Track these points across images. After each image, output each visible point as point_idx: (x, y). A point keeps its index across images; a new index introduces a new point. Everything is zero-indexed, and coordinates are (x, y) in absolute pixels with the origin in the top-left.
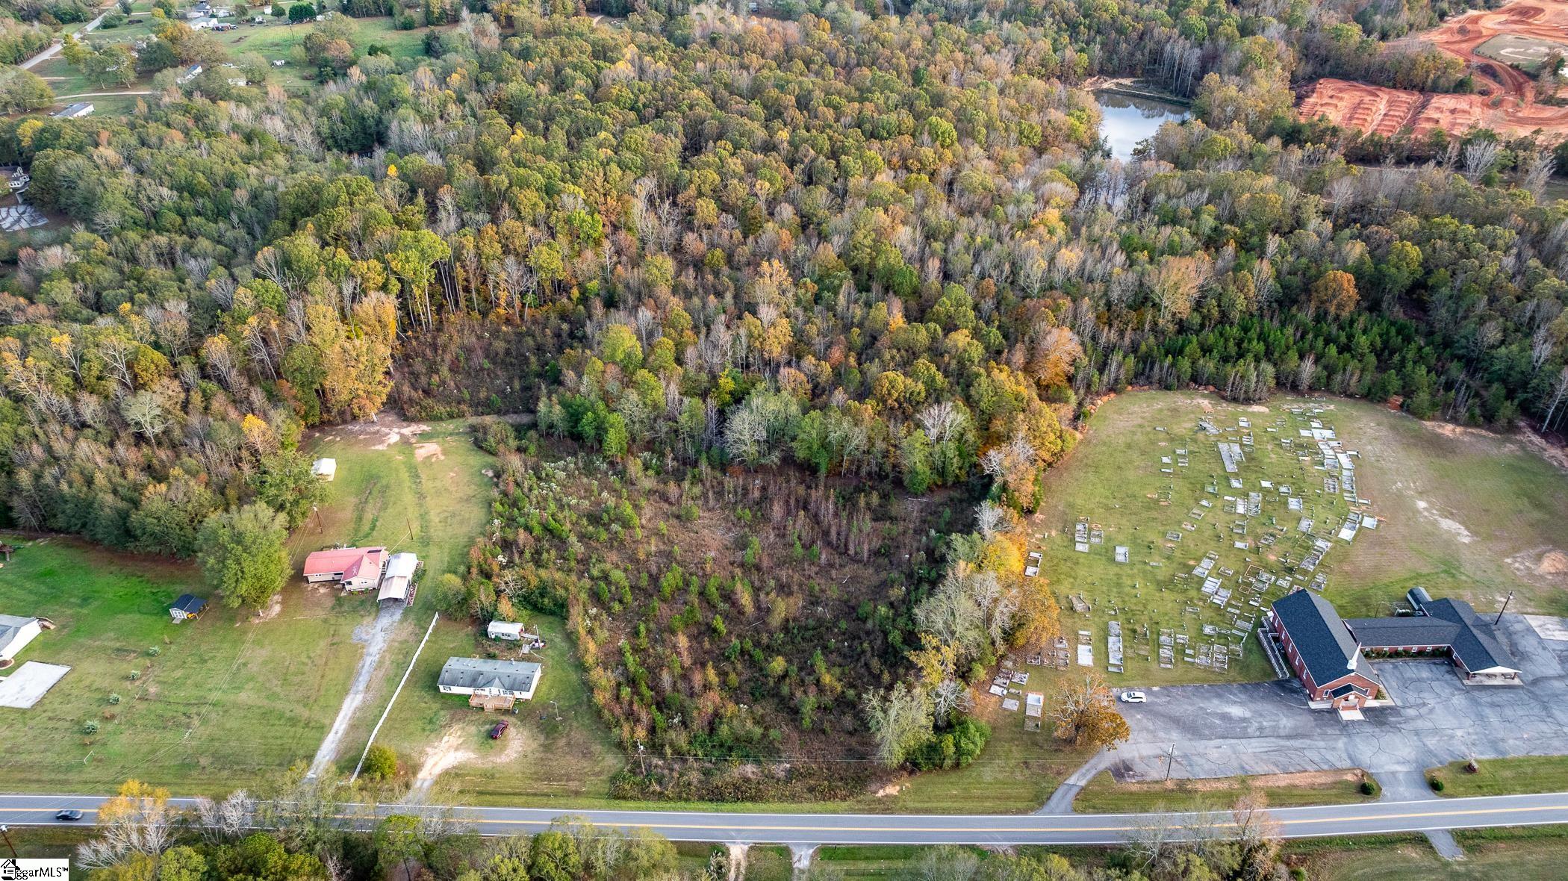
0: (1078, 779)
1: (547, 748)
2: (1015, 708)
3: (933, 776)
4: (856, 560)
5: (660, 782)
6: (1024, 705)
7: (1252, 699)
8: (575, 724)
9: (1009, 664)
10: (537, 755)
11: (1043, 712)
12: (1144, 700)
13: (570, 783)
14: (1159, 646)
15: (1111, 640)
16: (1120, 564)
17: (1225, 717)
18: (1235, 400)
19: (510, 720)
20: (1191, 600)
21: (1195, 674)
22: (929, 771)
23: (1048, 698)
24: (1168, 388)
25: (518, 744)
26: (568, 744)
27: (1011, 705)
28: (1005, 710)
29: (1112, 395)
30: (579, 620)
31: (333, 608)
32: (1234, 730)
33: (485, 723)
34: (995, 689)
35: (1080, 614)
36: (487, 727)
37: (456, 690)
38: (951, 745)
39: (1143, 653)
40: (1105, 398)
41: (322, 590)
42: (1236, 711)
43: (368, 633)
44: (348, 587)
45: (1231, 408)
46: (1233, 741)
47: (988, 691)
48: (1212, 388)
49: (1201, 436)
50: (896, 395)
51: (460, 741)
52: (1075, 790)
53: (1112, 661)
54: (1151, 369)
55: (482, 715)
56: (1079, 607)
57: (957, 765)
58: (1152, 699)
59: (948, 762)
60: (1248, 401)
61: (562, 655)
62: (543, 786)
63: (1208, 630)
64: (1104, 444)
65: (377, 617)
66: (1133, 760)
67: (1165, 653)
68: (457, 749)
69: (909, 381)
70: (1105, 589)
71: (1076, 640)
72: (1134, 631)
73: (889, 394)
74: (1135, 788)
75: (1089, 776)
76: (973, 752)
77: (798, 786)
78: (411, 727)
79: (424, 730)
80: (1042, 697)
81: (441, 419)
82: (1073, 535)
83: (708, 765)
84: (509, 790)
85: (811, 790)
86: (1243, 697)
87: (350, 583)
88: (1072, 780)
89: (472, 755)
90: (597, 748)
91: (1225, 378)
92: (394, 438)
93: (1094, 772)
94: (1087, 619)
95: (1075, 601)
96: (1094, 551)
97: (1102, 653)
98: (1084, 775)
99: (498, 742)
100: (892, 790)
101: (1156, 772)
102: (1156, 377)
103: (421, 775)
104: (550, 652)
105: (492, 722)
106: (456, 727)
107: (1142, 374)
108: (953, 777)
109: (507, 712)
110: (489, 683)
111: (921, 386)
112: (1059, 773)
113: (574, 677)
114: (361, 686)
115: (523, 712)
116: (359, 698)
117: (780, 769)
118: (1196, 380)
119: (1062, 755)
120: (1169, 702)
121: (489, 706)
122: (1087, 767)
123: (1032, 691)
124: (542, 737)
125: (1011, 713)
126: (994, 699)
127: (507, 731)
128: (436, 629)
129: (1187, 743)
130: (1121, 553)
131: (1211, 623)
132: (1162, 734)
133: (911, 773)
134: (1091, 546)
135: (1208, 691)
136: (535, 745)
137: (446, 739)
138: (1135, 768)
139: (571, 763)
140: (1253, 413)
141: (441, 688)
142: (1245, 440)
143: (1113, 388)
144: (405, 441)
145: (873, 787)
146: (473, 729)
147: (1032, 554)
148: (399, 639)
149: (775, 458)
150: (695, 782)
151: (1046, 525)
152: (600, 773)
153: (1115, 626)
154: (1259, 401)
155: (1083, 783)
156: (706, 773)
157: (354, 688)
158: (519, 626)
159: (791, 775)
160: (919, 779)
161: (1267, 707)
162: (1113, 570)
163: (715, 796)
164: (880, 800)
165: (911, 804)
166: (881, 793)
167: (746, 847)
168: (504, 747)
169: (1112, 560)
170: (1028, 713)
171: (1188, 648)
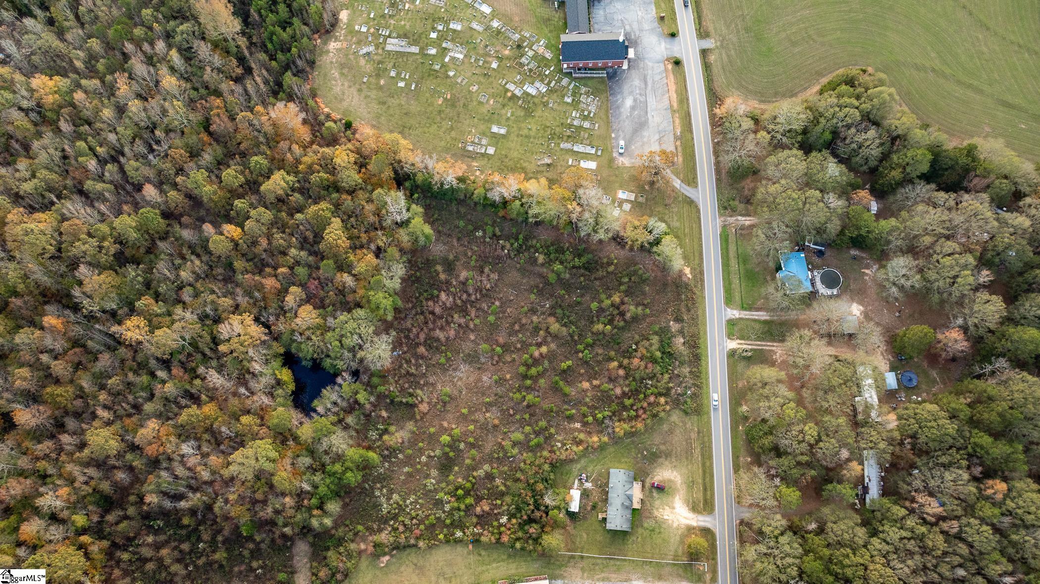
0: (677, 183)
1: (668, 455)
2: (630, 205)
6: (627, 201)
7: (621, 93)
8: (649, 442)
10: (673, 460)
11: (632, 192)
12: (623, 143)
13: (693, 437)
14: (581, 127)
15: (576, 148)
16: (507, 132)
17: (633, 108)
18: (332, 26)
19: (649, 481)
20: (542, 102)
21: (603, 115)
23: (622, 187)
25: (665, 473)
26: (664, 444)
27: (627, 207)
28: (631, 210)
29: (319, 99)
32: (641, 106)
33: (652, 497)
35: (554, 161)
36: (656, 494)
39: (587, 136)
42: (629, 102)
45: (342, 31)
46: (649, 109)
49: (376, 58)
51: (667, 508)
52: (683, 185)
53: (593, 152)
55: (647, 498)
56: (547, 161)
60: (334, 19)
61: (592, 461)
62: (697, 452)
63: (569, 100)
67: (586, 124)
68: (674, 508)
70: (531, 145)
71: (577, 167)
72: (570, 136)
74: (681, 161)
75: (675, 177)
77: (687, 316)
78: (658, 541)
79: (660, 532)
80: (621, 191)
82: (477, 153)
83: (678, 363)
84: (701, 470)
85: (689, 310)
86: (619, 97)
88: (678, 187)
89: (677, 498)
90: (666, 427)
93: (673, 175)
94: (559, 158)
96: (495, 144)
97: (586, 156)
98: (675, 180)
99: (666, 485)
100: (687, 270)
101: (670, 145)
103: (694, 524)
104: (590, 469)
105: (652, 491)
106: (656, 513)
109: (644, 484)
112: (673, 191)
115: (639, 475)
117: (674, 326)
119: (662, 188)
120: (623, 131)
123: (616, 195)
124: (660, 460)
125: (634, 207)
126: (624, 215)
127: (657, 482)
129: (651, 130)
130: (498, 130)
131: (564, 97)
132: (645, 140)
134: (491, 145)
135: (615, 112)
136: (667, 463)
137: (666, 517)
139: (678, 438)
142: (383, 33)
145: (685, 279)
146: (658, 502)
148: (581, 573)
150: (689, 369)
151: (466, 167)
152: (682, 422)
153: (565, 146)
155: (679, 182)
156: (682, 363)
159: (678, 320)
161: (626, 88)
162: (513, 137)
163: (696, 358)
164: (694, 276)
165: (697, 262)
166: (690, 276)
167: (729, 341)
168: (670, 481)
169: (504, 136)
170: (633, 199)
171: (583, 113)
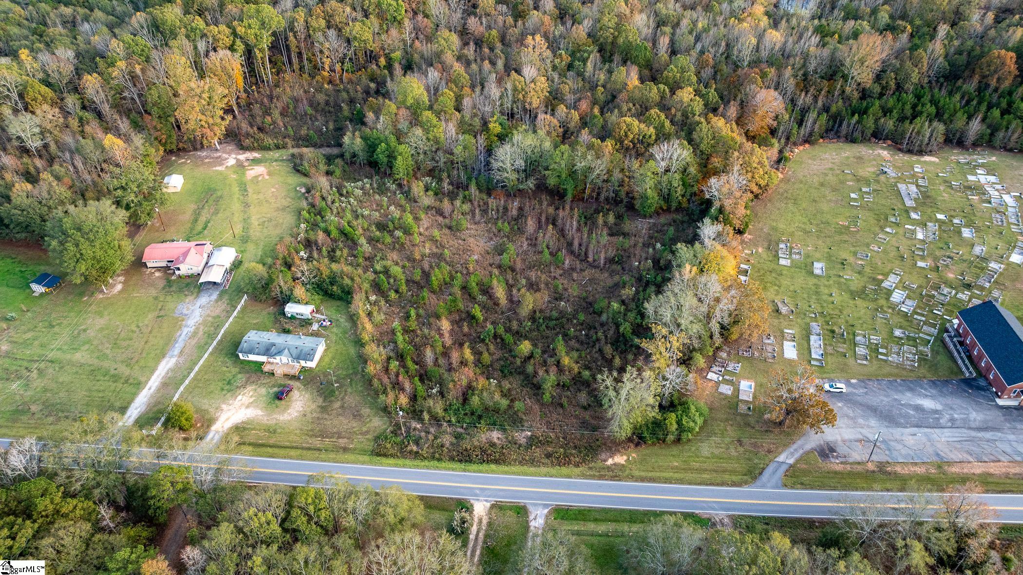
0: (787, 457)
1: (323, 409)
2: (730, 393)
3: (656, 449)
4: (594, 265)
5: (417, 443)
6: (737, 391)
7: (942, 394)
9: (724, 355)
10: (314, 415)
11: (755, 397)
12: (844, 391)
13: (340, 440)
14: (855, 345)
15: (813, 338)
16: (818, 276)
17: (918, 408)
18: (910, 152)
19: (295, 384)
20: (882, 307)
21: (887, 370)
22: (654, 444)
23: (760, 386)
24: (853, 141)
25: (299, 404)
26: (342, 407)
27: (726, 390)
28: (721, 393)
29: (807, 145)
30: (359, 305)
31: (164, 288)
32: (926, 419)
33: (274, 386)
34: (711, 376)
35: (784, 316)
36: (276, 389)
37: (252, 357)
38: (674, 423)
39: (841, 350)
40: (801, 148)
41: (157, 274)
42: (928, 404)
43: (188, 309)
44: (177, 272)
45: (907, 157)
46: (926, 430)
47: (705, 377)
48: (889, 142)
49: (882, 178)
50: (632, 136)
51: (251, 400)
52: (784, 468)
53: (814, 356)
54: (840, 125)
55: (273, 379)
56: (784, 310)
57: (678, 440)
58: (851, 390)
59: (671, 438)
60: (921, 152)
61: (345, 332)
62: (317, 442)
63: (898, 333)
64: (801, 182)
65: (197, 296)
66: (836, 442)
67: (861, 351)
68: (247, 407)
69: (642, 126)
70: (805, 296)
71: (782, 337)
72: (833, 332)
73: (626, 136)
74: (839, 468)
75: (797, 455)
76: (693, 429)
77: (538, 452)
78: (212, 387)
79: (222, 389)
80: (753, 384)
81: (269, 149)
82: (777, 252)
83: (460, 430)
84: (288, 444)
85: (549, 456)
86: (934, 391)
87: (179, 269)
88: (781, 458)
89: (260, 412)
90: (366, 411)
91: (903, 133)
92: (231, 162)
93: (801, 452)
94: (791, 321)
95: (780, 305)
96: (794, 265)
97: (805, 349)
98: (792, 454)
99: (283, 402)
100: (620, 459)
101: (858, 454)
102: (844, 133)
103: (214, 428)
104: (335, 330)
105: (280, 386)
106: (250, 388)
107: (831, 130)
108: (675, 450)
109: (293, 377)
110: (279, 353)
111: (652, 130)
112: (769, 451)
113: (352, 351)
114: (176, 351)
115: (307, 378)
116: (173, 361)
117: (522, 436)
118: (877, 136)
119: (772, 436)
120: (866, 393)
121: (279, 371)
122: (795, 446)
123: (745, 378)
124: (321, 400)
125: (726, 397)
126: (710, 384)
127: (291, 393)
128: (244, 308)
129: (883, 430)
130: (818, 267)
131: (901, 327)
132: (861, 421)
133: (637, 445)
134: (792, 261)
135: (901, 385)
136: (314, 406)
137: (240, 397)
138: (838, 450)
139: (343, 423)
140: (925, 162)
141: (240, 355)
142: (920, 182)
143: (808, 140)
144: (240, 165)
145: (603, 456)
146: (263, 391)
147: (742, 266)
148: (213, 314)
149: (531, 184)
150: (447, 444)
151: (754, 243)
152: (367, 432)
153: (815, 327)
154: (930, 153)
155: (791, 461)
156: (458, 437)
157: (170, 353)
158: (311, 308)
159: (532, 441)
160: (644, 450)
161: (956, 402)
162: (812, 281)
163: (464, 457)
164: (609, 468)
165: (636, 473)
166: (610, 462)
167: (488, 505)
168: (287, 407)
169: (811, 273)
170: (741, 397)
171: (882, 348)
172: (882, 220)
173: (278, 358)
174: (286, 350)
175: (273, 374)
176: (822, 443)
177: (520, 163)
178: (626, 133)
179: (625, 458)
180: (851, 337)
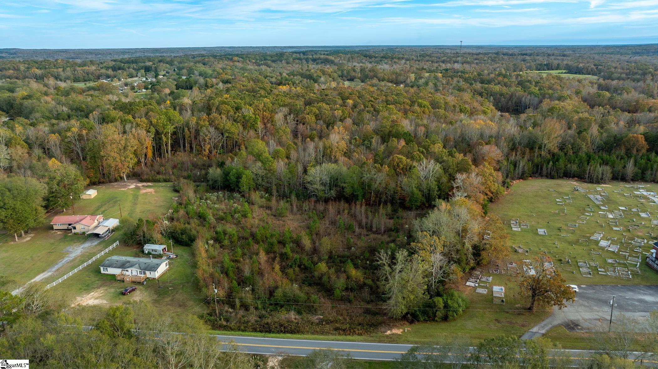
0: (539, 329)
1: (156, 301)
2: (485, 293)
3: (428, 325)
4: (377, 232)
5: (227, 320)
6: (491, 292)
8: (181, 291)
9: (478, 272)
11: (506, 295)
12: (577, 290)
14: (579, 267)
16: (541, 235)
17: (641, 301)
18: (591, 181)
19: (139, 287)
20: (593, 249)
21: (608, 280)
22: (425, 321)
23: (508, 289)
24: (552, 178)
26: (172, 300)
27: (482, 291)
28: (478, 293)
29: (522, 180)
31: (60, 239)
33: (122, 288)
34: (469, 284)
35: (522, 254)
37: (111, 271)
38: (441, 303)
39: (569, 270)
40: (518, 181)
41: (59, 233)
42: (647, 298)
43: (73, 249)
44: (73, 231)
45: (590, 185)
47: (465, 284)
48: (576, 178)
49: (576, 192)
50: (402, 166)
51: (101, 295)
52: (538, 336)
54: (542, 169)
55: (122, 284)
56: (520, 251)
57: (445, 319)
58: (582, 291)
59: (439, 314)
60: (598, 182)
61: (186, 261)
63: (610, 261)
64: (521, 195)
65: (83, 243)
66: (578, 320)
67: (584, 270)
68: (96, 298)
69: (409, 160)
70: (535, 244)
71: (521, 264)
72: (560, 260)
74: (585, 335)
75: (547, 328)
77: (327, 327)
78: (74, 288)
79: (81, 289)
80: (503, 288)
81: (159, 182)
82: (510, 225)
83: (264, 312)
85: (336, 329)
86: (650, 291)
87: (75, 228)
88: (535, 330)
89: (105, 302)
90: (190, 303)
91: (584, 171)
92: (133, 186)
93: (550, 326)
94: (527, 256)
95: (517, 249)
96: (524, 231)
98: (543, 327)
99: (125, 297)
100: (397, 331)
101: (599, 328)
102: (544, 173)
104: (179, 260)
105: (127, 288)
106: (102, 289)
107: (537, 172)
108: (444, 325)
109: (139, 283)
110: (132, 267)
112: (523, 326)
113: (189, 271)
114: (54, 269)
115: (149, 284)
116: (50, 274)
117: (315, 318)
118: (567, 175)
119: (523, 317)
120: (595, 293)
121: (128, 280)
122: (544, 323)
123: (496, 285)
124: (156, 296)
125: (482, 295)
126: (469, 288)
127: (134, 292)
130: (541, 231)
131: (611, 258)
132: (595, 308)
133: (411, 322)
134: (522, 229)
135: (622, 288)
137: (92, 293)
138: (581, 324)
140: (603, 187)
141: (102, 268)
142: (602, 194)
143: (522, 177)
144: (137, 188)
145: (383, 329)
146: (113, 290)
148: (91, 252)
149: (333, 193)
150: (253, 321)
154: (605, 183)
155: (543, 332)
156: (262, 316)
157: (49, 270)
158: (164, 246)
160: (417, 326)
162: (538, 238)
163: (266, 329)
164: (388, 336)
165: (411, 340)
166: (389, 333)
167: (281, 358)
169: (537, 234)
170: (494, 295)
171: (600, 268)
172: (583, 211)
173: (129, 270)
174: (137, 265)
175: (123, 281)
176: (567, 321)
177: (326, 179)
178: (398, 164)
179: (401, 330)
180: (575, 263)
